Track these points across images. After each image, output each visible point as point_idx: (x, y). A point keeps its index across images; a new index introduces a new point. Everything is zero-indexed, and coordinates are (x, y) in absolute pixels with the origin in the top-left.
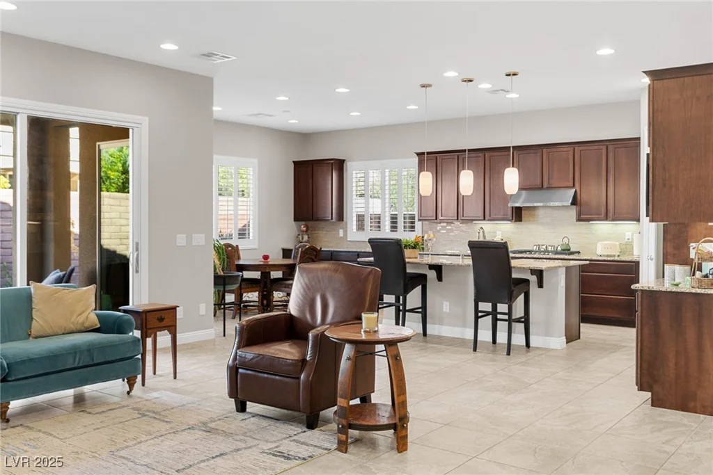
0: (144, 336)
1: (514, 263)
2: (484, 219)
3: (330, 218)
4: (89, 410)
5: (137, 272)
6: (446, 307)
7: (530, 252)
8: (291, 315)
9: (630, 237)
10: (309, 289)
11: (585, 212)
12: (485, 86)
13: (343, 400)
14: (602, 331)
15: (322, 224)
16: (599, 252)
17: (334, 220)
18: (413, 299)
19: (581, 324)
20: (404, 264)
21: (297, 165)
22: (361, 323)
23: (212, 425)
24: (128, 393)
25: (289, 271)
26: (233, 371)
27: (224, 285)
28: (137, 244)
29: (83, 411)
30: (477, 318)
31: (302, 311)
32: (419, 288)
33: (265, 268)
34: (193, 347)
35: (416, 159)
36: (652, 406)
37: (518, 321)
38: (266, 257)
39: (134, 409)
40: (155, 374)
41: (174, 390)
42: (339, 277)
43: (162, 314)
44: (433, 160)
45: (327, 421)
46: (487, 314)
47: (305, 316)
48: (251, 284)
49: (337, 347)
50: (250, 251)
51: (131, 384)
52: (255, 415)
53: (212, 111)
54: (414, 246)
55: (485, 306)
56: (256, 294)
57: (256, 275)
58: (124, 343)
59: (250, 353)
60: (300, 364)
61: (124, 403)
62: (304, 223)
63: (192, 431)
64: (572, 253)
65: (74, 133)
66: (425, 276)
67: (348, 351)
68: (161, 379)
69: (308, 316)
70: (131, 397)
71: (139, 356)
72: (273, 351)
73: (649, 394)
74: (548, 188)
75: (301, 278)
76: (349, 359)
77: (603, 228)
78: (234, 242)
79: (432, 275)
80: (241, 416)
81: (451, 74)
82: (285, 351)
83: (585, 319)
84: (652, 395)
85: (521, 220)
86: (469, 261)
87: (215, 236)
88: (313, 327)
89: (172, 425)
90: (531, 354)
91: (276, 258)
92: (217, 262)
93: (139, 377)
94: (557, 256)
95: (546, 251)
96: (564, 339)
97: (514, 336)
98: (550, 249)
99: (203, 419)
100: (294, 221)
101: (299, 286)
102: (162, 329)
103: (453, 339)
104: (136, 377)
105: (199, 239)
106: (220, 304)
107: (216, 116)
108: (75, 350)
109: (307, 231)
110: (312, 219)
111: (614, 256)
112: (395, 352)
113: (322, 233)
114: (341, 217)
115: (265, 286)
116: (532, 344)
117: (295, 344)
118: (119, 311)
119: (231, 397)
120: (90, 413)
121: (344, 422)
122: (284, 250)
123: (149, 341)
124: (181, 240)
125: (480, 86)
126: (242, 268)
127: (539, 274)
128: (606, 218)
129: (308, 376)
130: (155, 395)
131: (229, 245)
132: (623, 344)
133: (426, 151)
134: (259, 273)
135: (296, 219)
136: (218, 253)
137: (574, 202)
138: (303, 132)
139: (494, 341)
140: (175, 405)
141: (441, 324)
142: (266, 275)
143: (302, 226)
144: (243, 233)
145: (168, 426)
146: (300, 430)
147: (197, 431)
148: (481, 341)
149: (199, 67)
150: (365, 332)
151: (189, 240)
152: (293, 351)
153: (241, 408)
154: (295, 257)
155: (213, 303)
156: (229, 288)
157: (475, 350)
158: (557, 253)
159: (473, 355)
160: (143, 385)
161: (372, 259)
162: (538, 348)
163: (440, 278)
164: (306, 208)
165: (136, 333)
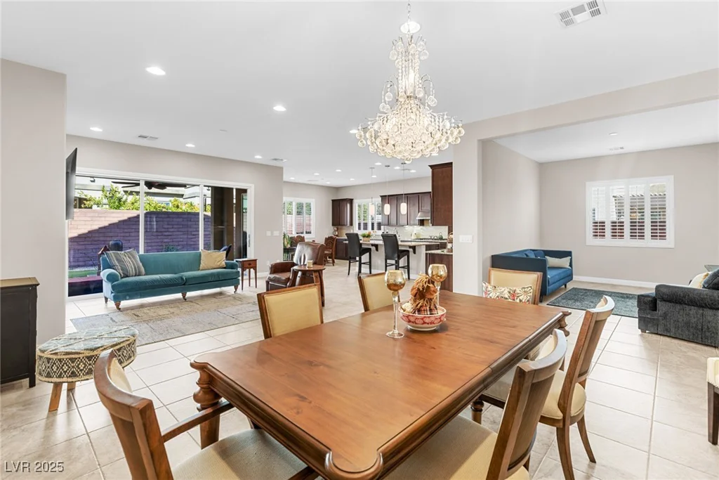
0: (243, 271)
2: (408, 225)
3: (347, 224)
5: (249, 246)
6: (379, 262)
7: (427, 239)
8: (294, 263)
10: (300, 252)
15: (344, 227)
17: (349, 224)
21: (333, 201)
24: (235, 291)
26: (268, 282)
27: (288, 252)
28: (249, 235)
30: (386, 266)
32: (368, 254)
35: (380, 199)
40: (250, 286)
41: (252, 291)
42: (310, 247)
43: (251, 262)
44: (386, 199)
54: (367, 237)
58: (233, 273)
59: (272, 276)
60: (288, 280)
61: (231, 295)
62: (336, 226)
66: (370, 249)
67: (300, 274)
68: (251, 288)
70: (235, 293)
76: (299, 277)
79: (373, 248)
85: (423, 225)
92: (286, 243)
93: (240, 286)
98: (435, 238)
101: (297, 251)
102: (251, 268)
104: (238, 286)
105: (276, 233)
108: (212, 275)
109: (337, 230)
110: (340, 225)
113: (344, 231)
114: (351, 224)
116: (411, 278)
124: (269, 233)
127: (414, 248)
129: (290, 284)
135: (333, 225)
138: (337, 187)
141: (378, 269)
143: (336, 228)
151: (272, 233)
158: (438, 239)
160: (242, 289)
161: (347, 242)
163: (377, 250)
164: (338, 220)
165: (240, 270)
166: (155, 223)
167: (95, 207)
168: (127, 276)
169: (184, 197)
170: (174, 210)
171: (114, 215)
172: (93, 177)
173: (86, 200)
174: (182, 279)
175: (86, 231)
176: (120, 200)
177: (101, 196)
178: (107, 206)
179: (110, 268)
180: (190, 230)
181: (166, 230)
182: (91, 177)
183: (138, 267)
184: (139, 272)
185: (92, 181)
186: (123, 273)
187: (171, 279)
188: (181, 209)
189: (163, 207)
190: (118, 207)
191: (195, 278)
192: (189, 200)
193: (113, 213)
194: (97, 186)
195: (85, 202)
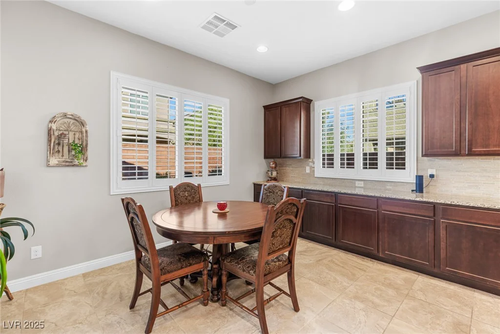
3: (298, 155)
17: (302, 157)
21: (266, 108)
62: (273, 160)
100: (265, 158)
109: (275, 167)
110: (280, 157)
113: (288, 169)
114: (308, 155)
122: (255, 185)
143: (272, 163)
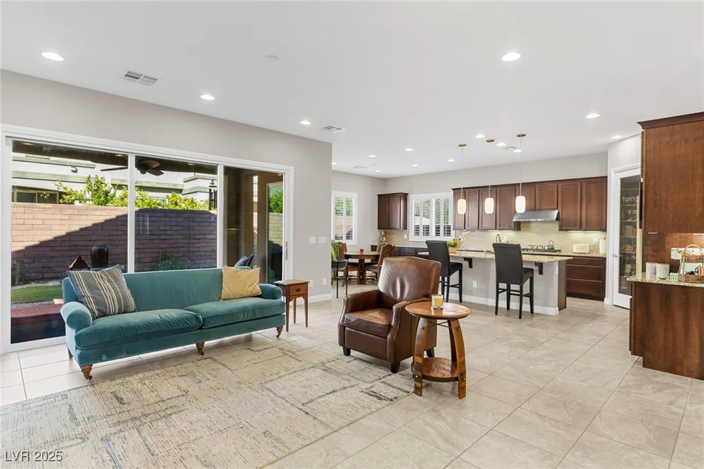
0: (288, 300)
1: (525, 257)
2: (496, 229)
3: (399, 228)
4: (253, 348)
5: (287, 259)
6: (475, 284)
7: (527, 250)
8: (380, 292)
9: (597, 241)
10: (392, 274)
11: (565, 225)
12: (501, 144)
13: (418, 358)
14: (580, 303)
15: (394, 231)
16: (574, 251)
17: (401, 229)
18: (454, 279)
19: (567, 298)
20: (449, 257)
21: (379, 196)
22: (431, 301)
23: (328, 365)
24: (278, 336)
25: (376, 259)
26: (342, 328)
27: (338, 267)
28: (287, 242)
29: (248, 349)
30: (498, 293)
31: (387, 288)
32: (457, 272)
33: (361, 257)
34: (319, 305)
35: (452, 192)
36: (644, 367)
37: (526, 296)
38: (362, 251)
39: (280, 349)
40: (295, 322)
41: (304, 335)
42: (412, 268)
43: (300, 287)
45: (405, 367)
46: (504, 290)
47: (389, 293)
48: (353, 265)
49: (413, 320)
50: (353, 247)
51: (279, 330)
52: (356, 359)
53: (331, 165)
54: (454, 246)
55: (503, 286)
56: (356, 272)
57: (356, 261)
58: (274, 306)
59: (353, 317)
60: (387, 328)
61: (275, 344)
62: (383, 230)
63: (315, 370)
64: (556, 251)
65: (256, 179)
66: (461, 265)
67: (421, 323)
68: (298, 326)
69: (391, 293)
70: (279, 339)
71: (285, 314)
72: (368, 317)
73: (641, 359)
74: (539, 210)
75: (386, 267)
76: (423, 328)
77: (577, 235)
78: (344, 241)
79: (465, 264)
80: (347, 358)
81: (480, 136)
82: (375, 317)
83: (570, 294)
84: (644, 359)
85: (520, 230)
86: (493, 256)
87: (333, 238)
88: (396, 302)
89: (303, 363)
90: (535, 319)
91: (368, 252)
92: (334, 254)
93: (285, 327)
94: (546, 253)
95: (537, 250)
96: (557, 309)
97: (524, 305)
98: (539, 248)
99: (324, 360)
101: (385, 271)
102: (299, 296)
103: (480, 305)
104: (282, 327)
105: (323, 240)
106: (335, 278)
107: (333, 168)
108: (244, 310)
109: (385, 235)
111: (585, 253)
112: (457, 325)
113: (394, 237)
114: (405, 227)
115: (361, 267)
116: (535, 311)
117: (383, 312)
118: (274, 284)
119: (340, 345)
120: (253, 350)
121: (420, 374)
122: (372, 246)
123: (291, 303)
124: (312, 240)
125: (498, 145)
126: (347, 257)
127: (540, 265)
128: (580, 229)
129: (392, 337)
130: (294, 338)
131: (341, 243)
132: (599, 313)
133: (462, 187)
134: (358, 260)
135: (379, 229)
136: (334, 248)
137: (558, 219)
138: (383, 177)
139: (508, 308)
140: (306, 347)
141: (471, 295)
142: (362, 261)
143: (383, 232)
144: (349, 236)
145: (299, 364)
146: (387, 373)
147: (318, 370)
148: (502, 308)
149: (323, 136)
150: (434, 309)
151: (317, 240)
152: (382, 318)
153: (347, 353)
154: (379, 251)
155: (331, 278)
156: (339, 269)
157: (496, 314)
158: (545, 251)
159: (494, 318)
160: (287, 331)
161: (428, 253)
162: (538, 314)
163: (471, 266)
164: (385, 222)
165: (283, 299)
166: (148, 224)
167: (77, 203)
168: (105, 315)
169: (183, 193)
170: (172, 207)
171: (97, 213)
172: (74, 167)
173: (66, 194)
174: (197, 318)
175: (63, 233)
176: (107, 193)
177: (83, 189)
178: (91, 203)
179: (77, 300)
180: (193, 233)
181: (163, 232)
182: (73, 166)
183: (125, 297)
184: (126, 306)
185: (73, 171)
186: (98, 310)
187: (179, 321)
188: (180, 206)
189: (159, 205)
190: (105, 203)
191: (217, 316)
192: (190, 197)
193: (97, 209)
194: (80, 177)
195: (64, 196)
